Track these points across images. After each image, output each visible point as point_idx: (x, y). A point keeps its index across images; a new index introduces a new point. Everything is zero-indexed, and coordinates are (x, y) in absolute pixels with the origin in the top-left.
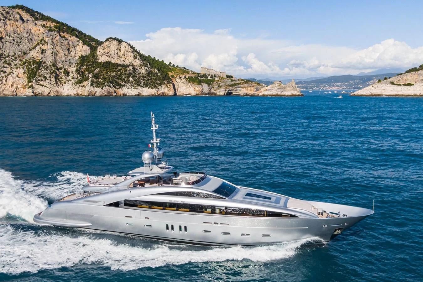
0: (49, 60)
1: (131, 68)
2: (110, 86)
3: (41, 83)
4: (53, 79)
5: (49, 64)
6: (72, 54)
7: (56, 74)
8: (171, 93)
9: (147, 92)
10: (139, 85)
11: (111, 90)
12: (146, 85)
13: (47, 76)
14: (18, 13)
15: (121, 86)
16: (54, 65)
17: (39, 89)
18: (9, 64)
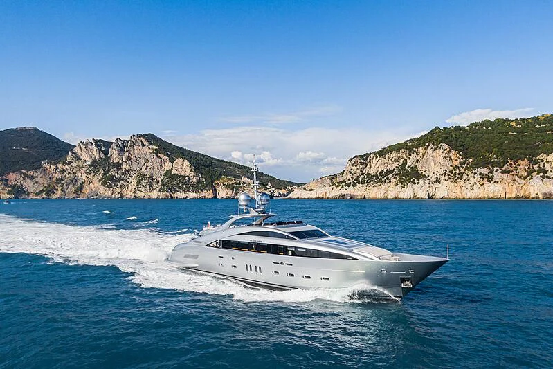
0: (148, 173)
1: (187, 178)
2: (167, 192)
3: (140, 189)
4: (148, 187)
5: (148, 176)
6: (163, 168)
7: (151, 183)
8: (211, 196)
9: (193, 195)
10: (188, 191)
11: (168, 194)
12: (193, 191)
13: (144, 185)
14: (141, 141)
15: (176, 191)
16: (151, 177)
17: (139, 194)
18: (132, 177)
